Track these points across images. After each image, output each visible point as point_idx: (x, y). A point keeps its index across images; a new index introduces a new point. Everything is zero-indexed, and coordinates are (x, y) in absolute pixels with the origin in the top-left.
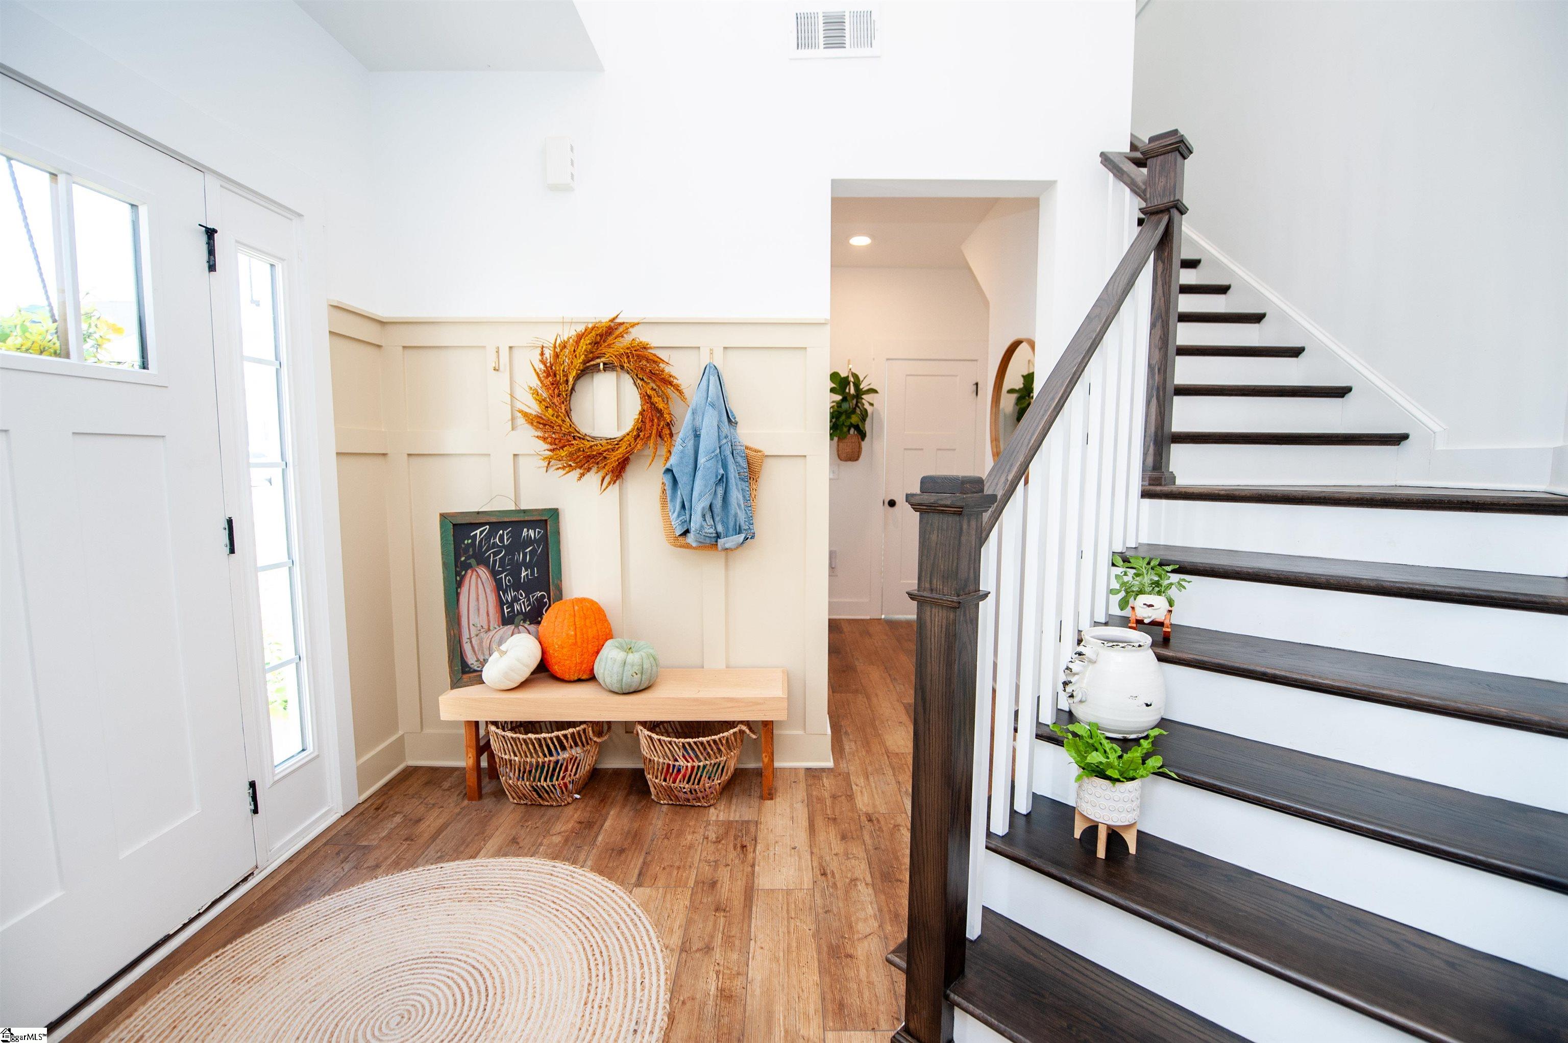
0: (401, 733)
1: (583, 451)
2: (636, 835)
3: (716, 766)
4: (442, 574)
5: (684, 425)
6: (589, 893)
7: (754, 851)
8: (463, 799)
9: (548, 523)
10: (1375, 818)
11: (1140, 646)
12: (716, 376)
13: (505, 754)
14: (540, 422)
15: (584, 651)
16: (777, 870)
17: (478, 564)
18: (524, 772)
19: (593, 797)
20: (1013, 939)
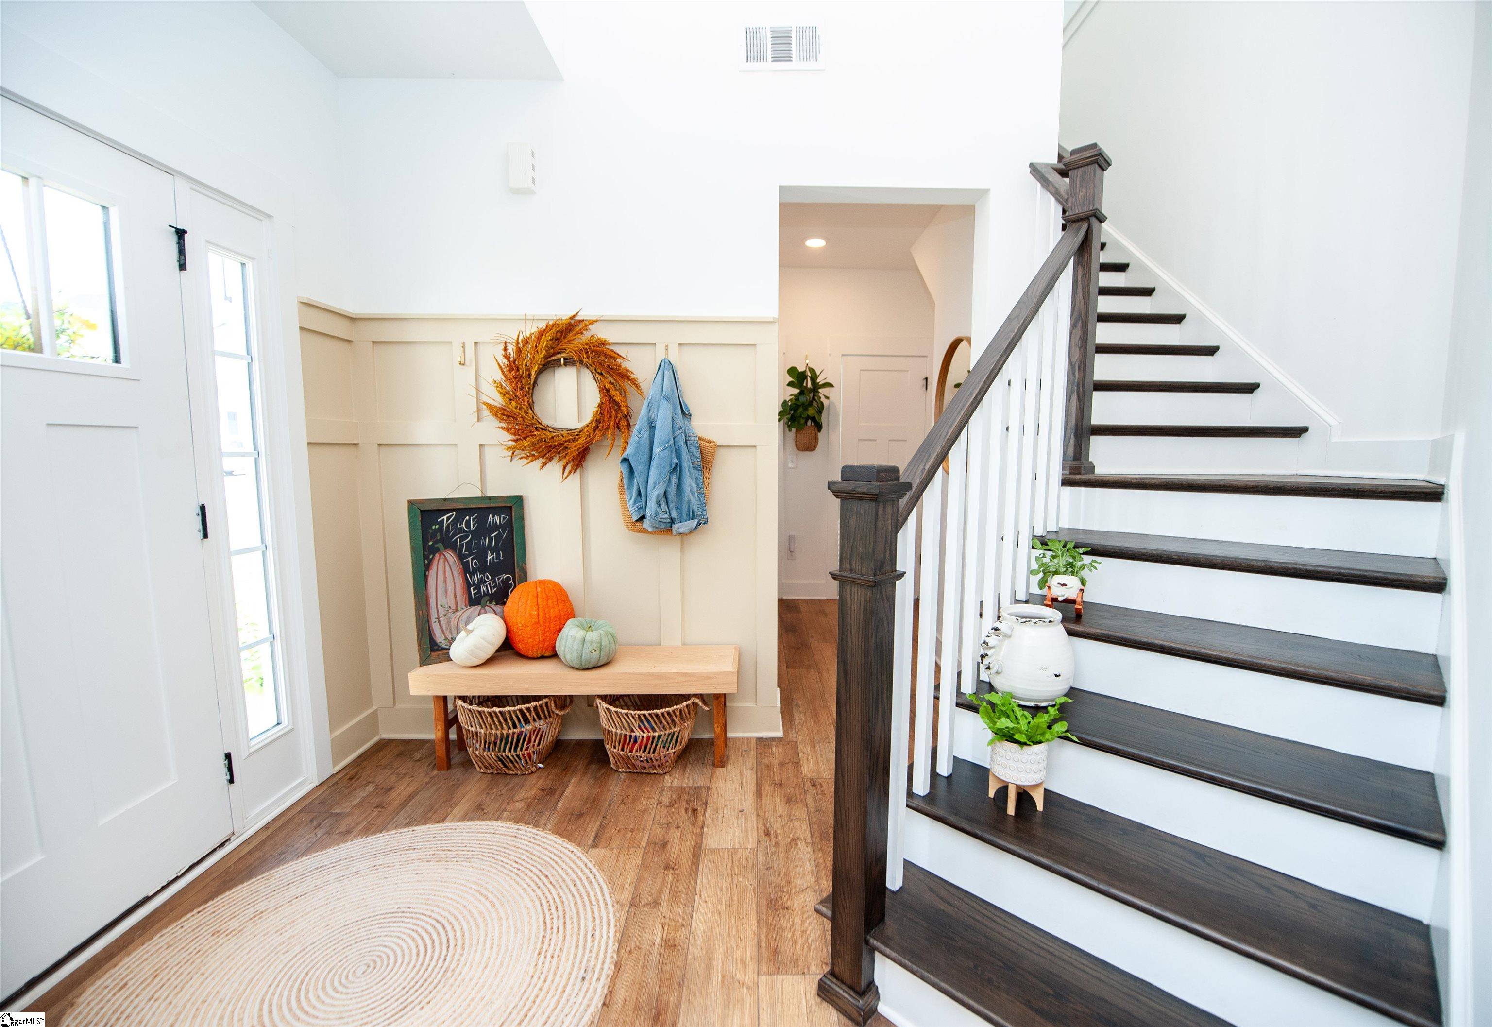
0: (374, 708)
1: (545, 441)
2: (594, 801)
3: (671, 736)
4: (410, 557)
5: (640, 417)
6: (549, 854)
7: (704, 814)
8: (433, 769)
9: (513, 509)
10: (1253, 776)
11: (1050, 622)
12: (671, 371)
13: (472, 726)
14: (503, 414)
15: (547, 630)
16: (724, 830)
17: (446, 548)
18: (490, 743)
19: (555, 766)
20: (932, 890)
